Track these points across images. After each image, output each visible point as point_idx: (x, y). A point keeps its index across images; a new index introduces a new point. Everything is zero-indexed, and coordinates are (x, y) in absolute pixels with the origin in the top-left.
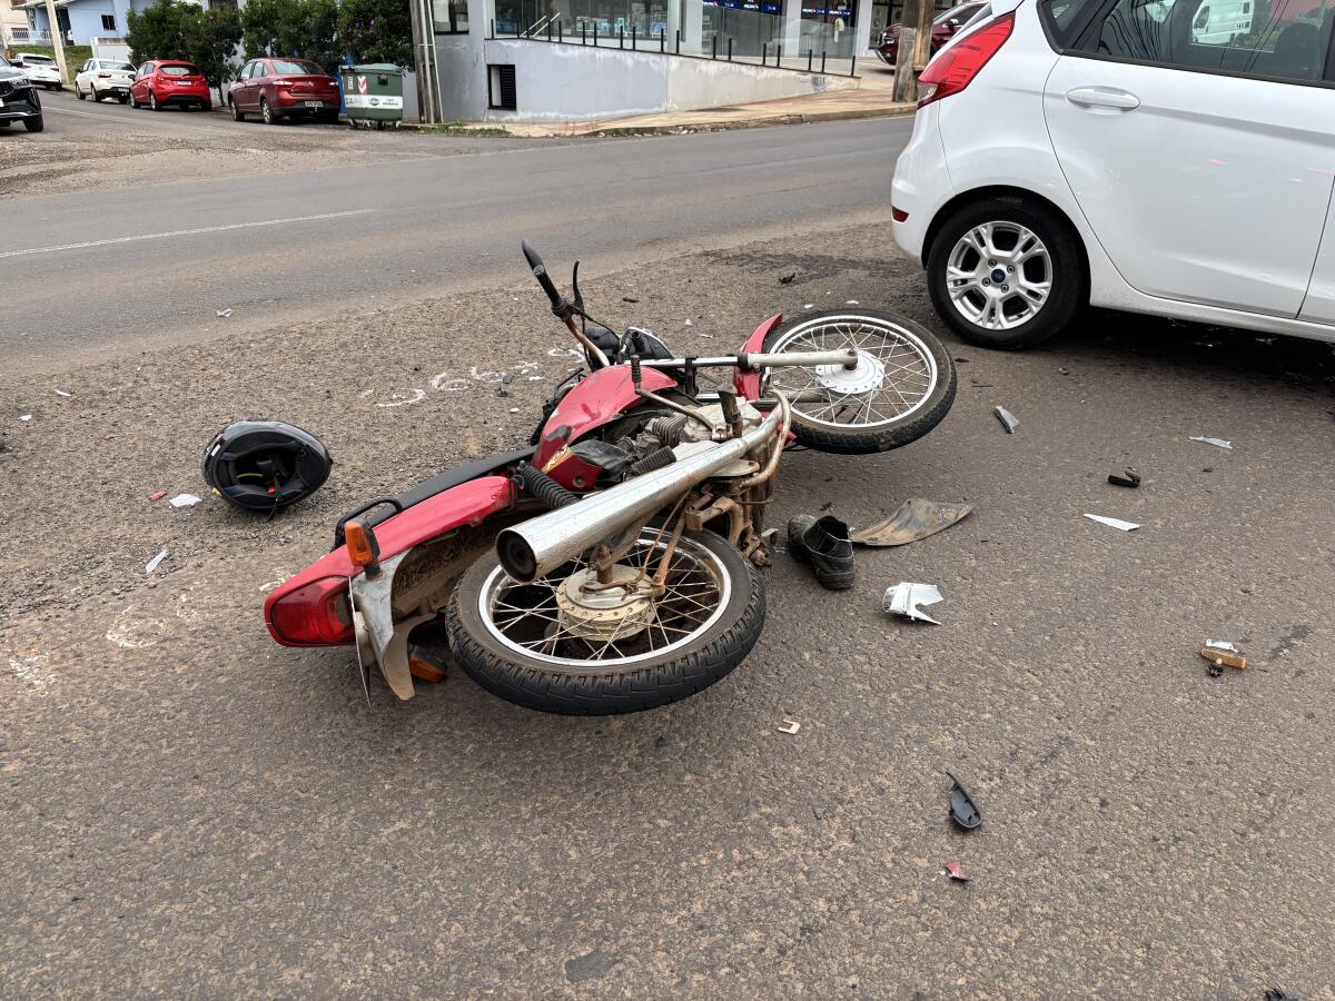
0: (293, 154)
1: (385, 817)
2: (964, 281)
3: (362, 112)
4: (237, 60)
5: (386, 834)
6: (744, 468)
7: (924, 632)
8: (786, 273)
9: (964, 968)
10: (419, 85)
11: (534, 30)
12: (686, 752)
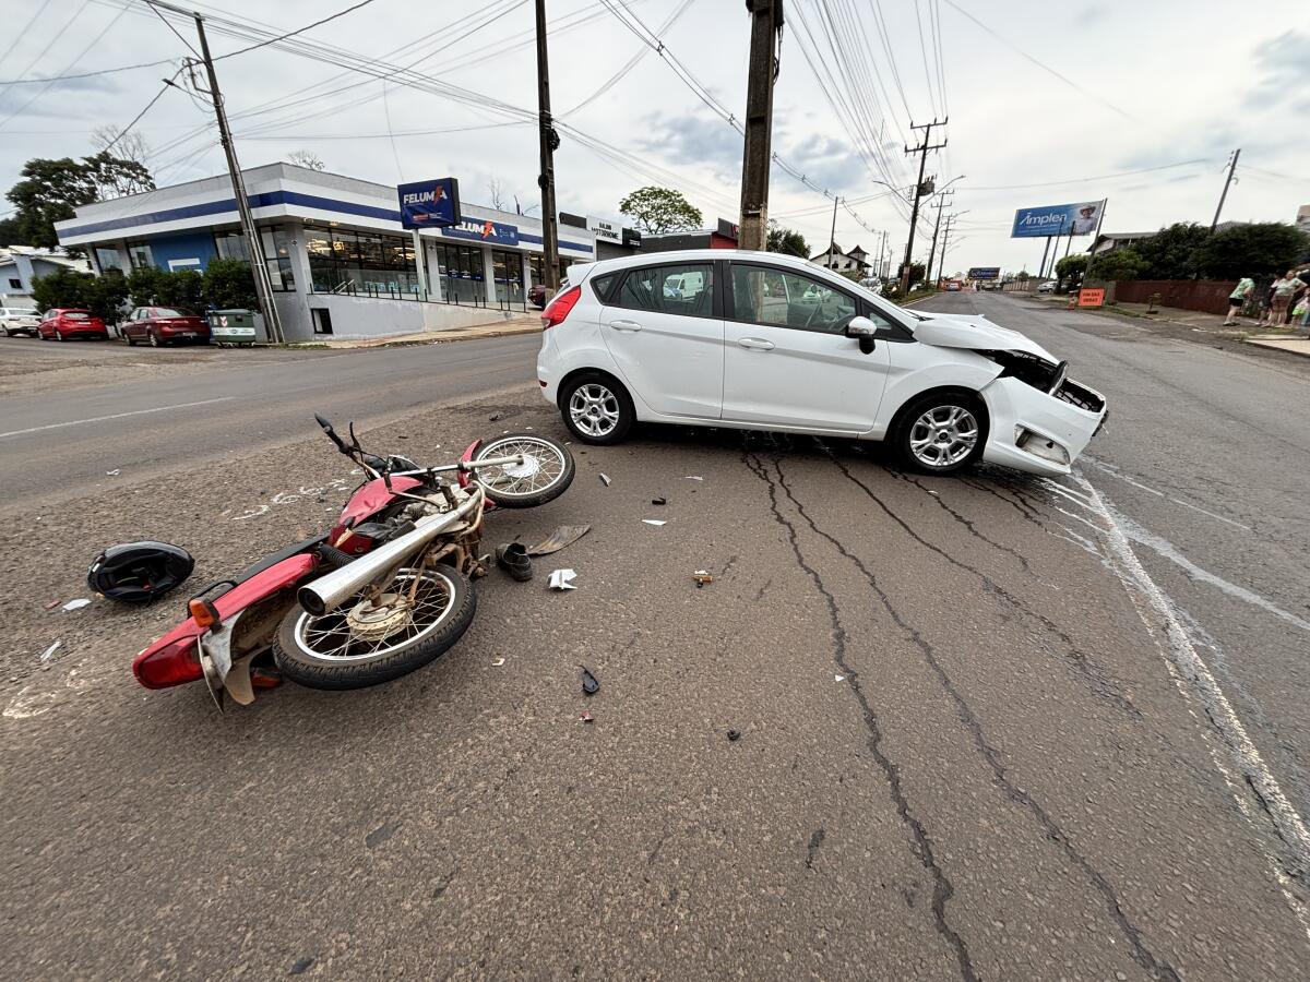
0: (173, 365)
1: (238, 784)
2: (579, 414)
3: (227, 338)
4: (128, 308)
5: (239, 794)
6: (461, 526)
7: (569, 594)
8: (493, 416)
9: (593, 766)
10: (265, 321)
11: (339, 289)
12: (439, 691)
